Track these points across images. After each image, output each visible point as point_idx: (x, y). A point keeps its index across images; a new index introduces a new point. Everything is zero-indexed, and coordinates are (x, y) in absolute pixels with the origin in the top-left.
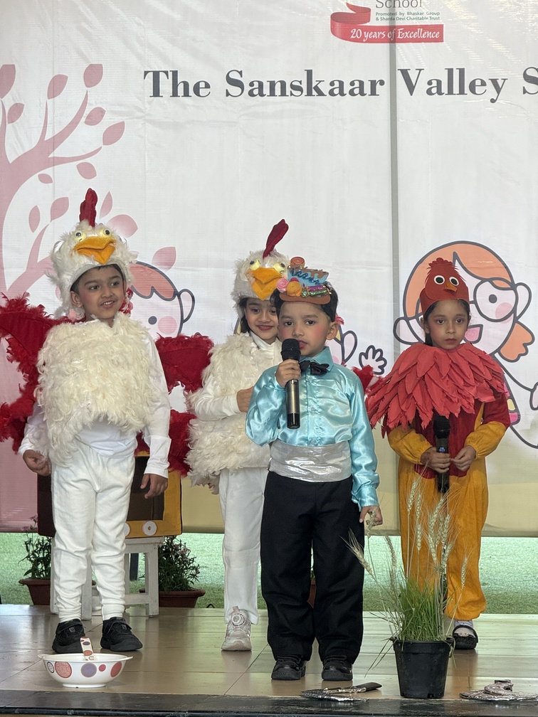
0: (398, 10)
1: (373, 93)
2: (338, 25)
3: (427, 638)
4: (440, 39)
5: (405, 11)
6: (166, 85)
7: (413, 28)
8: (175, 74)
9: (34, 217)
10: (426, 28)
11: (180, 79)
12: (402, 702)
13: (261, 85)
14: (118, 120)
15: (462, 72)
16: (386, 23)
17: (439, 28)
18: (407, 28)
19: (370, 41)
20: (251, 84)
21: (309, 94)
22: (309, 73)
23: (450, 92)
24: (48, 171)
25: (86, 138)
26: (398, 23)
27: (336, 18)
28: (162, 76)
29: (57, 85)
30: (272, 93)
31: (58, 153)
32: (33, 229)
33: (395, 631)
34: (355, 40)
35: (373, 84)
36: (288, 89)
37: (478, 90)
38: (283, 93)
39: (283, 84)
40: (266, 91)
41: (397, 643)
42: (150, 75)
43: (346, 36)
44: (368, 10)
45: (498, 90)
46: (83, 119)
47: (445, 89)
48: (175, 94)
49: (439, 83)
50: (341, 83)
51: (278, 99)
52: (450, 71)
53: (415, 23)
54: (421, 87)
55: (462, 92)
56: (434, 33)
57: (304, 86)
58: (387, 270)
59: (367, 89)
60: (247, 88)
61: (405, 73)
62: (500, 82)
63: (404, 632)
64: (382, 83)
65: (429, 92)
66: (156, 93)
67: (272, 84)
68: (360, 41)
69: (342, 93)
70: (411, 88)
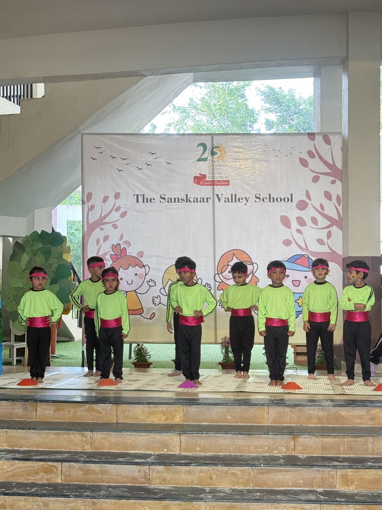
0: (215, 175)
1: (207, 201)
2: (196, 180)
4: (229, 185)
5: (217, 175)
6: (141, 199)
7: (220, 181)
8: (144, 195)
9: (98, 241)
10: (224, 181)
11: (145, 197)
13: (171, 199)
14: (125, 210)
15: (235, 195)
16: (211, 180)
17: (228, 181)
18: (218, 181)
19: (206, 185)
20: (168, 199)
21: (187, 202)
22: (187, 195)
23: (232, 201)
24: (102, 227)
25: (115, 216)
26: (215, 179)
27: (195, 178)
28: (139, 196)
29: (105, 199)
30: (175, 202)
31: (106, 221)
32: (98, 245)
34: (201, 185)
35: (207, 198)
36: (180, 200)
37: (241, 201)
39: (178, 199)
40: (173, 201)
42: (136, 196)
43: (198, 183)
44: (206, 175)
45: (247, 201)
46: (114, 210)
47: (230, 200)
48: (144, 202)
49: (228, 198)
50: (197, 199)
51: (177, 203)
52: (232, 195)
53: (220, 179)
54: (223, 200)
55: (236, 201)
56: (227, 183)
57: (185, 199)
58: (212, 258)
59: (205, 200)
61: (217, 195)
62: (248, 199)
64: (210, 198)
65: (225, 201)
66: (138, 201)
67: (175, 199)
68: (203, 185)
69: (197, 202)
70: (219, 200)
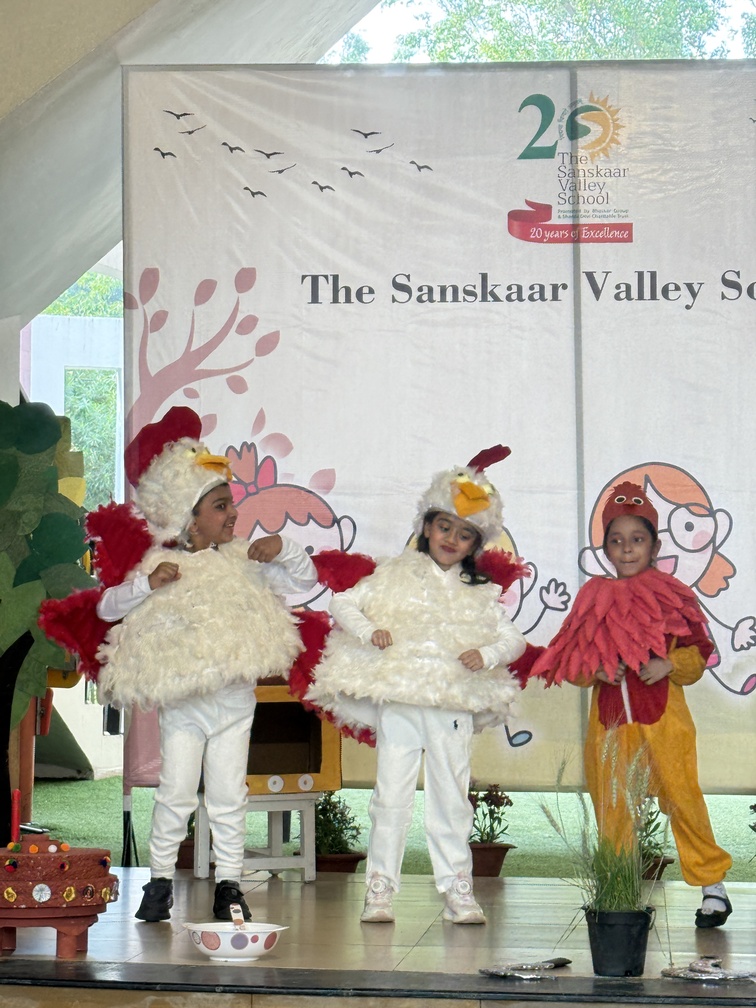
0: (582, 207)
1: (555, 297)
2: (516, 223)
3: (625, 907)
4: (629, 239)
5: (590, 208)
6: (325, 290)
7: (600, 227)
8: (336, 278)
10: (614, 227)
11: (341, 284)
12: (596, 980)
13: (430, 290)
14: (271, 329)
15: (653, 275)
16: (569, 222)
17: (628, 227)
18: (592, 227)
19: (551, 241)
20: (420, 289)
21: (484, 299)
22: (484, 277)
23: (641, 297)
24: (194, 385)
25: (238, 348)
26: (582, 221)
27: (514, 216)
28: (321, 280)
29: (205, 291)
30: (443, 299)
33: (588, 899)
34: (535, 240)
35: (555, 288)
36: (461, 295)
37: (672, 295)
38: (455, 299)
39: (455, 289)
40: (437, 296)
41: (590, 914)
42: (308, 280)
43: (525, 236)
44: (549, 208)
45: (694, 295)
46: (234, 328)
47: (634, 293)
48: (335, 300)
49: (628, 287)
50: (520, 288)
51: (449, 305)
52: (641, 275)
54: (608, 291)
55: (653, 297)
56: (623, 233)
57: (479, 291)
58: (572, 494)
59: (548, 294)
60: (416, 294)
61: (590, 276)
62: (696, 288)
63: (598, 901)
64: (565, 287)
65: (617, 297)
66: (315, 299)
67: (443, 290)
68: (540, 241)
69: (520, 299)
70: (597, 292)
